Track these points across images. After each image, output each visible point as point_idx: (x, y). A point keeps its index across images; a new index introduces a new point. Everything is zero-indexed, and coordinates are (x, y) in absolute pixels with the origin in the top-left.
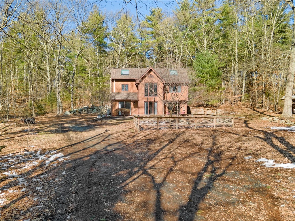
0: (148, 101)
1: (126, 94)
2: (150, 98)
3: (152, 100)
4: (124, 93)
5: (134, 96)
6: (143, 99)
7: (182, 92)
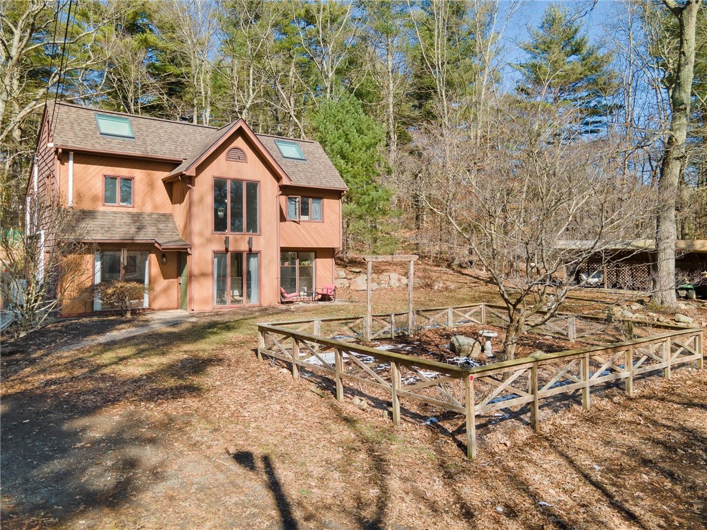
0: (227, 250)
1: (127, 220)
2: (236, 241)
3: (244, 247)
4: (115, 213)
5: (161, 226)
6: (209, 241)
7: (325, 220)
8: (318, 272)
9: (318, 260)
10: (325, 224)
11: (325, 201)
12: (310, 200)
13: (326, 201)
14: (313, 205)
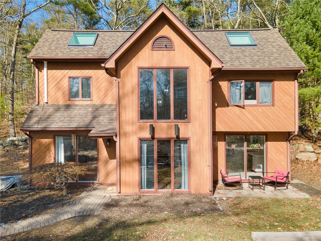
0: (153, 138)
3: (170, 134)
7: (276, 103)
8: (269, 155)
9: (269, 143)
10: (276, 107)
11: (276, 83)
12: (258, 84)
13: (278, 84)
14: (262, 88)
